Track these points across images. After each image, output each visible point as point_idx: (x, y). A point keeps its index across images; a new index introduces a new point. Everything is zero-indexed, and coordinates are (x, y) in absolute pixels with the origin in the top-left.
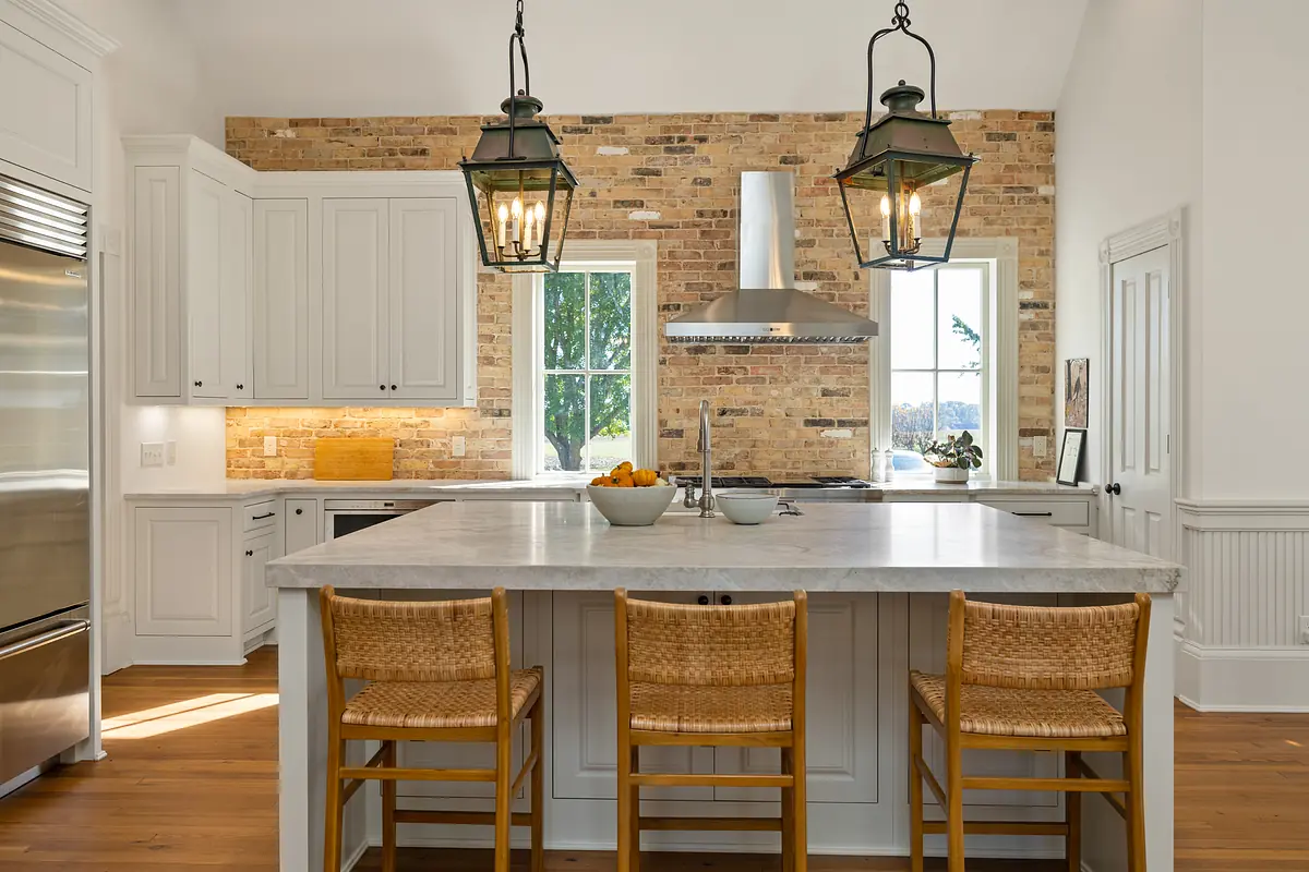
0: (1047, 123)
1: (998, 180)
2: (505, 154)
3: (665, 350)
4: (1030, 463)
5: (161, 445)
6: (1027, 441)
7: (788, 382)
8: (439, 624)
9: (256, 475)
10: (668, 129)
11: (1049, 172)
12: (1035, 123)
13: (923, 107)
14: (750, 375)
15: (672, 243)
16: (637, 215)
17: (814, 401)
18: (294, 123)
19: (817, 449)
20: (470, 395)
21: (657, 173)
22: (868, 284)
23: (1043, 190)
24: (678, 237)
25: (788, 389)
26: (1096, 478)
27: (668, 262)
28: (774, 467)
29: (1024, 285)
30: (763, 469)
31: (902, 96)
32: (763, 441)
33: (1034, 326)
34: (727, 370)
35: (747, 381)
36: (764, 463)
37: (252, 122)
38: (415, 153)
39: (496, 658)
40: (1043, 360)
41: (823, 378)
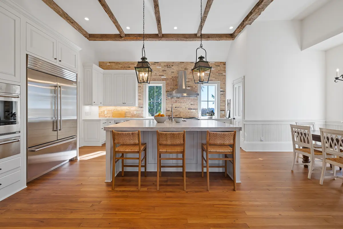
0: (224, 64)
1: (217, 72)
2: (141, 66)
3: (167, 98)
4: (222, 115)
5: (88, 112)
6: (221, 112)
7: (186, 103)
8: (130, 135)
9: (104, 117)
10: (167, 64)
11: (225, 71)
12: (223, 64)
13: (204, 60)
15: (168, 81)
16: (163, 77)
17: (190, 106)
18: (110, 63)
19: (190, 113)
20: (137, 105)
21: (166, 71)
22: (198, 88)
23: (224, 74)
24: (169, 81)
25: (186, 104)
26: (232, 117)
27: (167, 84)
29: (221, 88)
30: (182, 116)
31: (201, 58)
32: (182, 112)
33: (223, 94)
34: (176, 101)
35: (179, 103)
36: (182, 115)
37: (103, 62)
38: (128, 67)
39: (139, 141)
40: (224, 100)
41: (191, 102)
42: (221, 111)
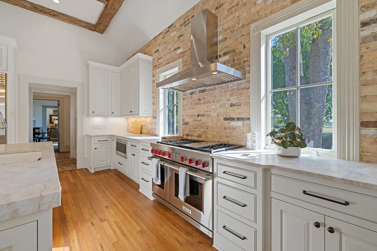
3: (184, 95)
6: (370, 131)
7: (218, 102)
14: (206, 101)
16: (178, 51)
17: (227, 109)
19: (228, 131)
21: (183, 35)
22: (249, 49)
24: (187, 55)
25: (218, 105)
27: (185, 64)
28: (213, 138)
29: (365, 7)
32: (210, 127)
34: (199, 100)
35: (205, 103)
41: (231, 98)
42: (364, 124)
